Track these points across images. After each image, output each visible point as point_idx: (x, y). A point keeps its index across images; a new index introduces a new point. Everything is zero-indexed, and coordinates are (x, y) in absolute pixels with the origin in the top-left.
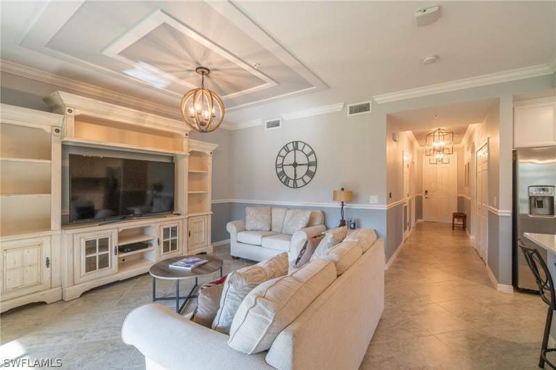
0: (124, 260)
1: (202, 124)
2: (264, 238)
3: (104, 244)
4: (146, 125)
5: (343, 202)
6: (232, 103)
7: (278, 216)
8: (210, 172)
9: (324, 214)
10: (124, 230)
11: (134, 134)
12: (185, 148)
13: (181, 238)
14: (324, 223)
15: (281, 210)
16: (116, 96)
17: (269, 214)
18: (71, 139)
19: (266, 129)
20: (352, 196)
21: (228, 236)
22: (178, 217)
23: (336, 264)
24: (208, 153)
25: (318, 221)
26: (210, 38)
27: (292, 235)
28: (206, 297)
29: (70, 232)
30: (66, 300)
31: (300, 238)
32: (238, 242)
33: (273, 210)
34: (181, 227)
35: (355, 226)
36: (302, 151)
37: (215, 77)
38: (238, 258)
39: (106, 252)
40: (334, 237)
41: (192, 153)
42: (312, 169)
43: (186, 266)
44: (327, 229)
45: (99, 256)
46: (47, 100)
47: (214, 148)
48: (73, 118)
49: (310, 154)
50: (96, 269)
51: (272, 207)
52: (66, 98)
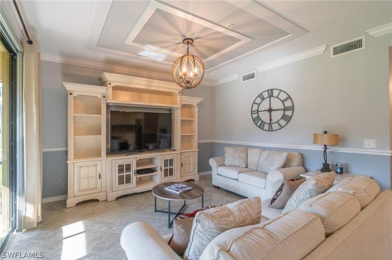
0: (140, 179)
1: (188, 82)
2: (240, 174)
3: (128, 168)
4: (153, 88)
5: (325, 146)
6: (212, 64)
7: (253, 156)
8: (196, 119)
9: (302, 157)
10: (140, 160)
11: (147, 95)
12: (178, 102)
13: (176, 167)
14: (303, 164)
15: (256, 151)
16: (135, 71)
17: (245, 153)
18: (111, 101)
19: (242, 82)
20: (338, 140)
21: (210, 169)
22: (174, 152)
23: (323, 220)
24: (195, 105)
25: (296, 161)
26: (190, 12)
27: (267, 174)
28: (179, 227)
29: (110, 158)
30: (109, 201)
31: (276, 178)
32: (218, 174)
33: (249, 150)
34: (176, 160)
35: (342, 171)
36: (277, 97)
37: (198, 44)
38: (218, 188)
39: (129, 173)
40: (317, 184)
41: (184, 106)
42: (289, 113)
43: (176, 191)
44: (306, 171)
45: (126, 175)
46: (100, 79)
47: (199, 101)
48: (112, 88)
49: (286, 100)
50: (123, 183)
51: (247, 148)
52: (108, 76)
